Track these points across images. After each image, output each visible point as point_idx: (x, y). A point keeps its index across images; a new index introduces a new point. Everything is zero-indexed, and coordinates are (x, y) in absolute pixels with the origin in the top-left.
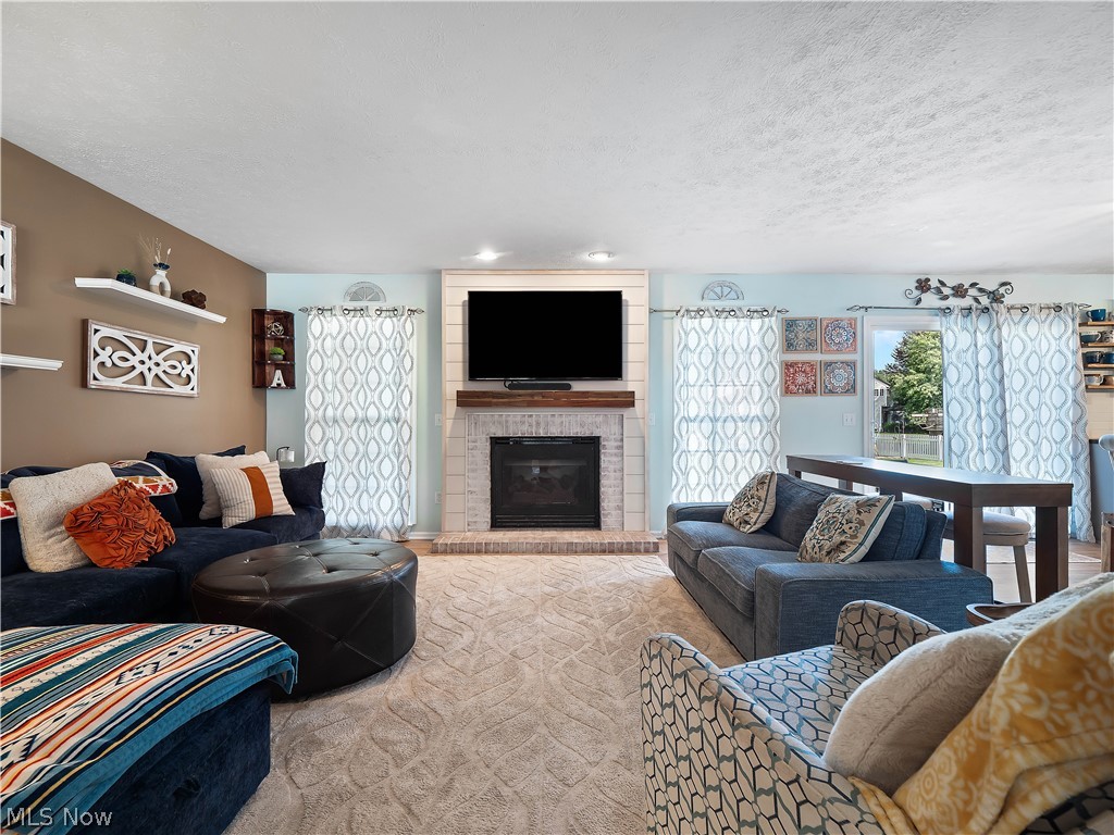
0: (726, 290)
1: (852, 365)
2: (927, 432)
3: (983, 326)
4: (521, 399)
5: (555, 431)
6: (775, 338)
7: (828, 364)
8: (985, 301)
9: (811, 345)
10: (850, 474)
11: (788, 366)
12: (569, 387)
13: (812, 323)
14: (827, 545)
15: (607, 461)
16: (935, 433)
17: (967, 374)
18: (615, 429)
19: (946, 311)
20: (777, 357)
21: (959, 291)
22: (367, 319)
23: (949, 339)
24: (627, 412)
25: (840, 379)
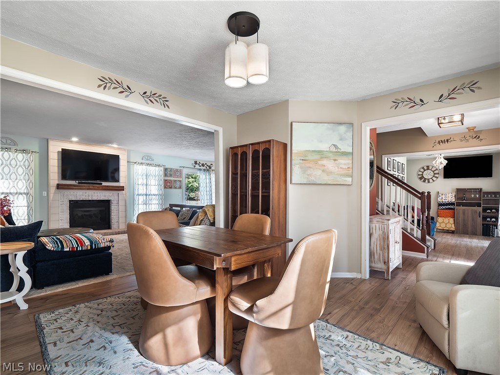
0: (149, 158)
1: (180, 181)
2: (195, 200)
3: (207, 174)
4: (84, 187)
5: (95, 198)
6: (162, 173)
7: (175, 181)
8: (208, 168)
9: (171, 175)
10: (182, 206)
11: (165, 181)
12: (102, 184)
13: (171, 169)
14: (183, 218)
15: (113, 208)
16: (197, 200)
17: (205, 185)
18: (117, 197)
19: (200, 170)
20: (162, 178)
21: (203, 165)
22: (10, 153)
23: (201, 177)
24: (120, 192)
25: (178, 185)
